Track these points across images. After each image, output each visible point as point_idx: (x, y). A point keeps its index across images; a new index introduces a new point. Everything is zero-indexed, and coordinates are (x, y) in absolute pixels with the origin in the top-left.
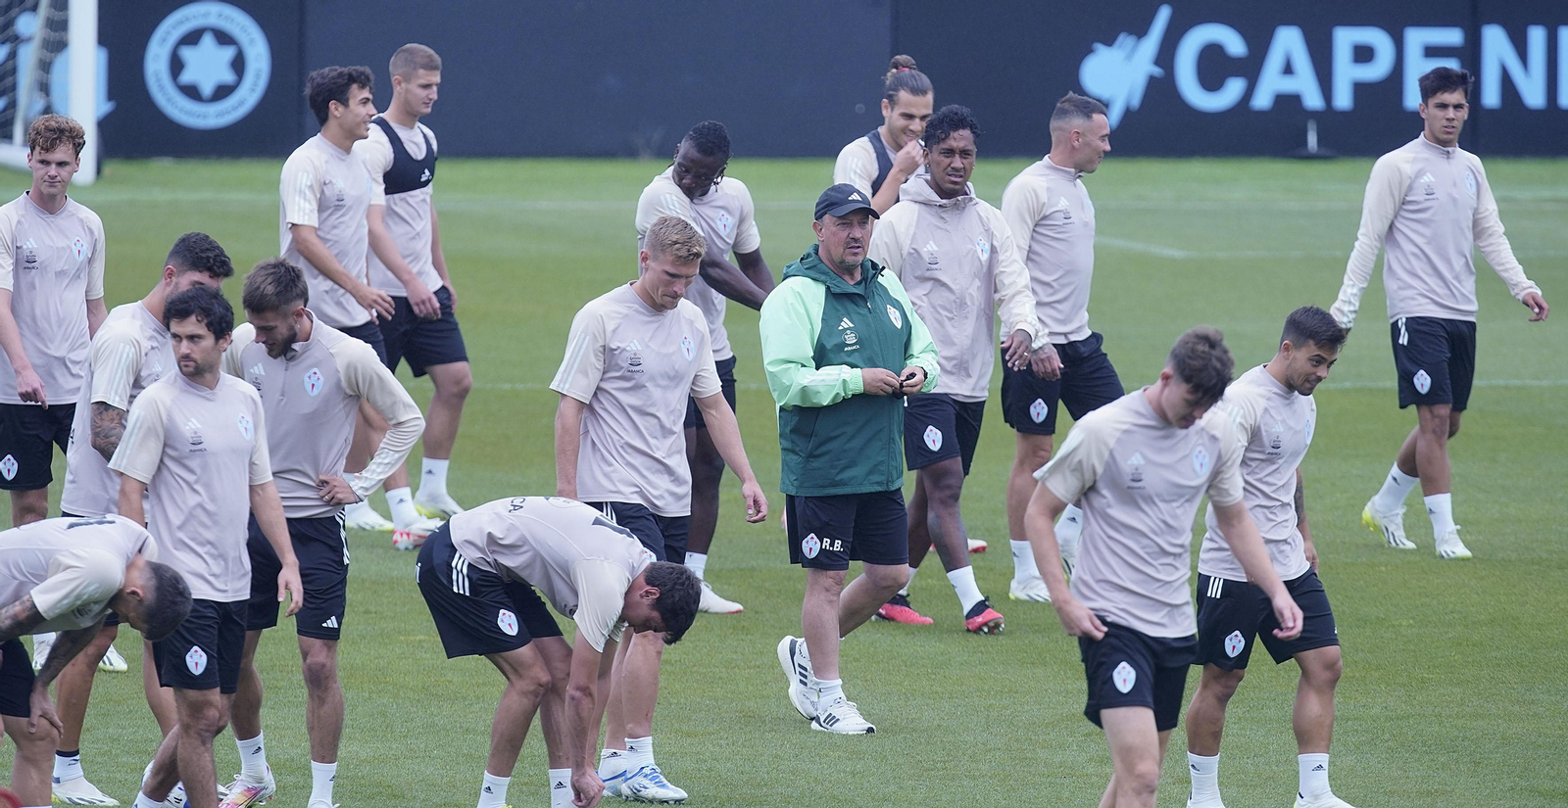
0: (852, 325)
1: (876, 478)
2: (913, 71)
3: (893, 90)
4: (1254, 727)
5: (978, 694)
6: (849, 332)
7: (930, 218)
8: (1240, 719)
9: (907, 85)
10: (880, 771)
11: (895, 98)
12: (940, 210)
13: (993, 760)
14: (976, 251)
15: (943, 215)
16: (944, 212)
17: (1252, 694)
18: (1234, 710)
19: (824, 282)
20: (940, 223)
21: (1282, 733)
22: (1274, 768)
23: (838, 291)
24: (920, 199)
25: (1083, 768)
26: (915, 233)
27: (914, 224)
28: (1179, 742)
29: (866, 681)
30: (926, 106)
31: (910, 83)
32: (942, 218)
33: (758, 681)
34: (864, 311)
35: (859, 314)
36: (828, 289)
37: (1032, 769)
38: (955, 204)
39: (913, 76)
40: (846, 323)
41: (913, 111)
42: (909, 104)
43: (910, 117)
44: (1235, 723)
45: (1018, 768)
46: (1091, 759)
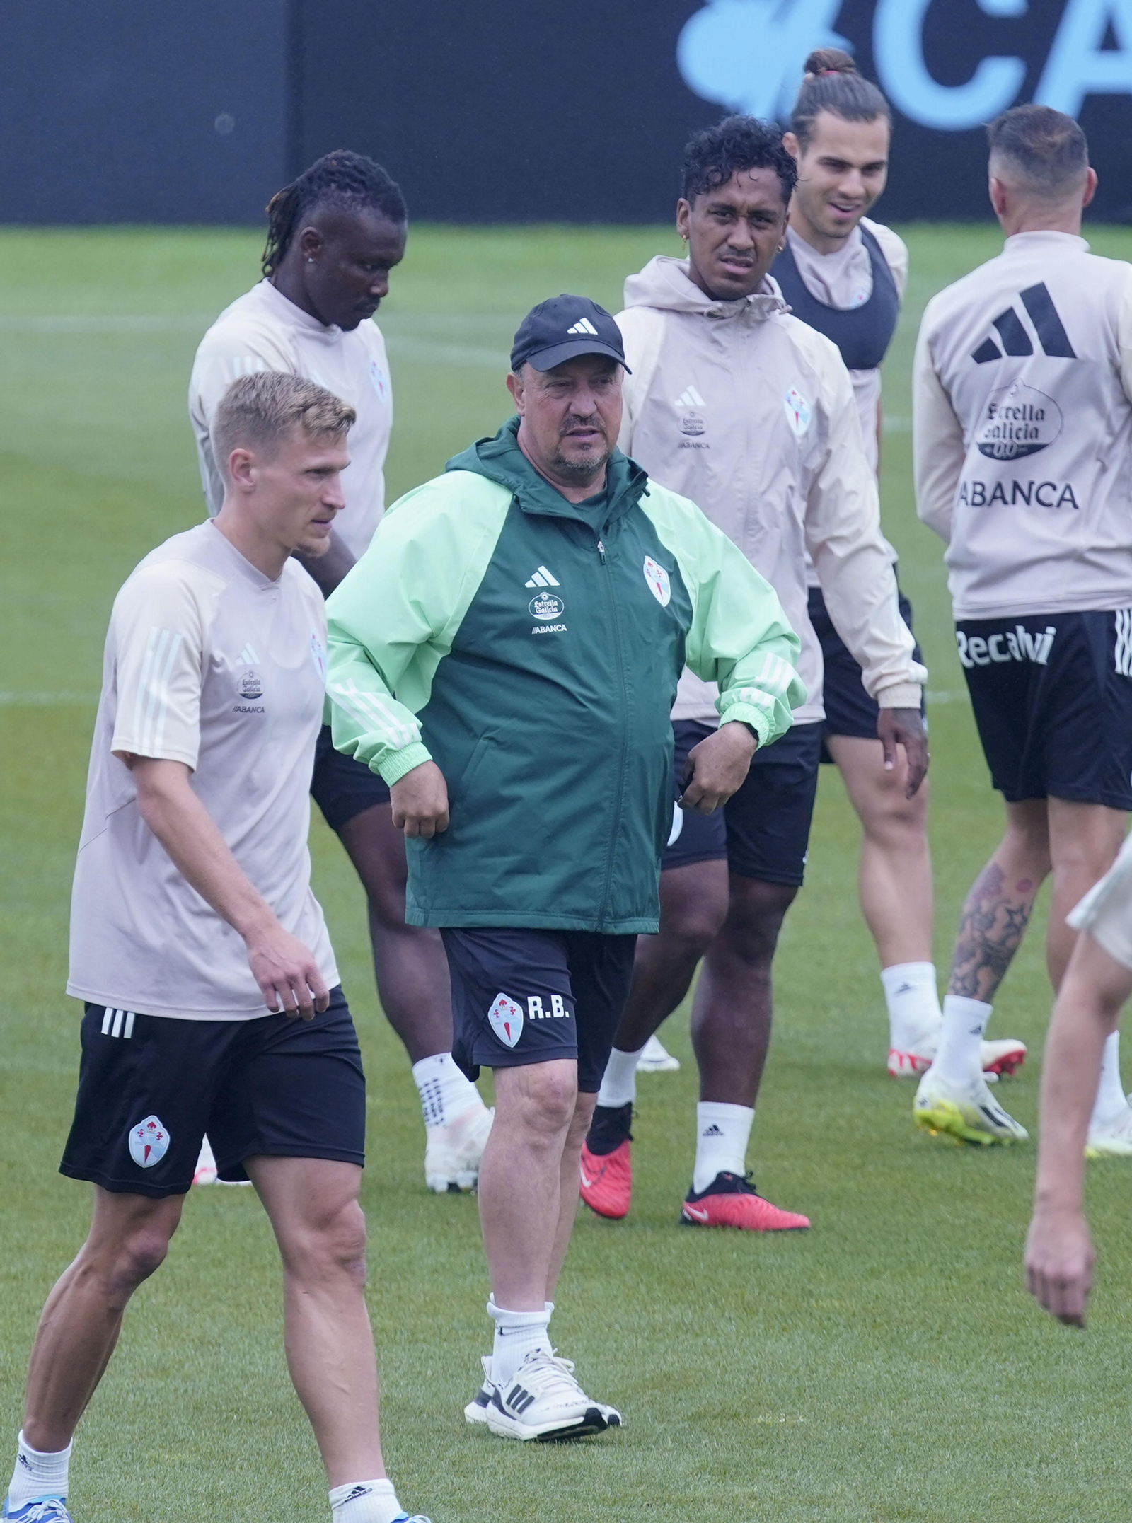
0: (554, 582)
1: (575, 900)
2: (849, 77)
3: (804, 113)
4: (1040, 1402)
5: (469, 1332)
6: (544, 595)
7: (690, 338)
8: (1011, 1384)
9: (834, 101)
10: (267, 1492)
11: (810, 128)
12: (712, 324)
13: (500, 1468)
14: (782, 413)
15: (718, 335)
16: (718, 328)
17: (1035, 1332)
18: (999, 1367)
19: (510, 488)
20: (710, 352)
21: (1097, 1413)
22: (1082, 1485)
23: (536, 509)
24: (668, 301)
25: (687, 1485)
26: (658, 369)
27: (657, 349)
28: (886, 1432)
29: (238, 1306)
30: (874, 145)
31: (841, 97)
32: (715, 341)
33: (14, 1308)
34: (586, 558)
35: (576, 562)
36: (517, 501)
37: (581, 1489)
38: (742, 312)
39: (847, 83)
40: (543, 577)
41: (847, 153)
42: (837, 140)
43: (838, 165)
44: (1000, 1394)
45: (551, 1485)
46: (702, 1469)
